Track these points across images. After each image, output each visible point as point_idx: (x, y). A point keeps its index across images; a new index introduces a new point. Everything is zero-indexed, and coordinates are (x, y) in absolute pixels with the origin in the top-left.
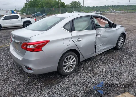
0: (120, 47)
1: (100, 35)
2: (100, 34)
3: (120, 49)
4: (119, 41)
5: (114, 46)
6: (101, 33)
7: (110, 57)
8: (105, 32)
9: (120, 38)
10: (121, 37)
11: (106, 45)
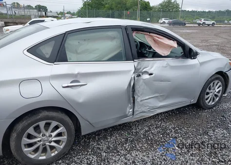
0: (210, 104)
1: (151, 74)
2: (150, 72)
3: (211, 107)
4: (208, 90)
5: (194, 101)
6: (152, 69)
7: (174, 128)
8: (166, 67)
9: (212, 84)
10: (214, 80)
11: (167, 97)
